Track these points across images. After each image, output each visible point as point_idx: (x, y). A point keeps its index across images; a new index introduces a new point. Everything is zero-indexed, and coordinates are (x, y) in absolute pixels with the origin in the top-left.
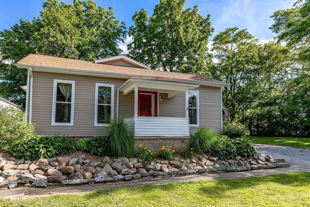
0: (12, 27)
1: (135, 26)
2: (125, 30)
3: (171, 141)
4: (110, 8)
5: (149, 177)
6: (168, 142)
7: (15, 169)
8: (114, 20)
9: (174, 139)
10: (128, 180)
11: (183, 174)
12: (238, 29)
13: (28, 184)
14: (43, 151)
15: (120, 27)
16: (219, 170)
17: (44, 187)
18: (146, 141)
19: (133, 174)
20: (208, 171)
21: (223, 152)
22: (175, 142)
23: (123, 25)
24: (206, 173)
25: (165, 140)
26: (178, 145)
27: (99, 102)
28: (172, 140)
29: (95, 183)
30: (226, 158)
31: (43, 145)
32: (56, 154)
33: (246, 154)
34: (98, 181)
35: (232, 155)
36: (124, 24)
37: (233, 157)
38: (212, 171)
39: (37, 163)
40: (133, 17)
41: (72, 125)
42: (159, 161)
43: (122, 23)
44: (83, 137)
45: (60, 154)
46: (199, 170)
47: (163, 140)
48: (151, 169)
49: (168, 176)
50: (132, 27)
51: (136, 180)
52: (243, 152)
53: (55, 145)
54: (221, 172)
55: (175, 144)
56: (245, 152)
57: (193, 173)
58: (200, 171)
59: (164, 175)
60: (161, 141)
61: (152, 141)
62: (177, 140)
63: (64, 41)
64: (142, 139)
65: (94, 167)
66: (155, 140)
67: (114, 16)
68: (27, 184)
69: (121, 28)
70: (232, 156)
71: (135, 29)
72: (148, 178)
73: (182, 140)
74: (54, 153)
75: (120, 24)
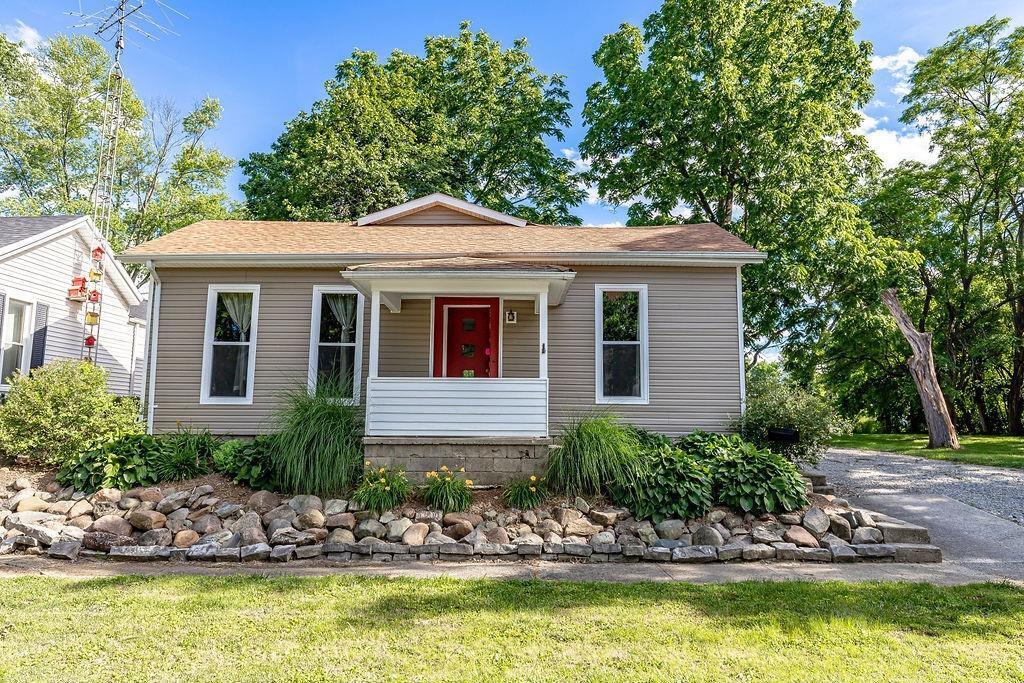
0: (274, 145)
1: (605, 83)
2: (563, 100)
3: (484, 451)
4: (517, 43)
5: (346, 556)
6: (473, 454)
7: (45, 511)
8: (529, 77)
9: (493, 446)
10: (278, 560)
11: (455, 554)
12: (1004, 22)
13: (37, 549)
14: (110, 470)
15: (549, 93)
16: (594, 552)
17: (65, 558)
18: (400, 451)
19: (299, 545)
20: (550, 550)
21: (646, 493)
22: (496, 455)
23: (559, 87)
24: (544, 557)
25: (462, 448)
26: (504, 466)
27: (324, 337)
28: (484, 448)
29: (189, 558)
30: (658, 513)
31: (114, 456)
32: (149, 480)
33: (745, 505)
34: (195, 554)
35: (680, 505)
36: (562, 84)
37: (681, 513)
38: (565, 553)
39: (93, 501)
40: (595, 57)
41: (250, 402)
42: (410, 512)
43: (554, 81)
44: (233, 436)
45: (159, 480)
46: (520, 546)
47: (455, 448)
48: (368, 533)
49: (408, 557)
50: (595, 86)
51: (302, 562)
52: (738, 495)
53: (150, 455)
54: (604, 558)
55: (496, 461)
56: (746, 496)
57: (495, 555)
58: (520, 552)
59: (392, 554)
60: (449, 450)
61: (420, 452)
62: (503, 449)
63: (361, 165)
64: (387, 445)
65: (219, 517)
66: (431, 448)
67: (530, 64)
68: (33, 546)
69: (551, 97)
70: (681, 509)
71: (603, 91)
72: (343, 558)
73: (524, 448)
74: (140, 476)
75: (547, 86)
